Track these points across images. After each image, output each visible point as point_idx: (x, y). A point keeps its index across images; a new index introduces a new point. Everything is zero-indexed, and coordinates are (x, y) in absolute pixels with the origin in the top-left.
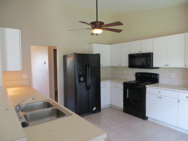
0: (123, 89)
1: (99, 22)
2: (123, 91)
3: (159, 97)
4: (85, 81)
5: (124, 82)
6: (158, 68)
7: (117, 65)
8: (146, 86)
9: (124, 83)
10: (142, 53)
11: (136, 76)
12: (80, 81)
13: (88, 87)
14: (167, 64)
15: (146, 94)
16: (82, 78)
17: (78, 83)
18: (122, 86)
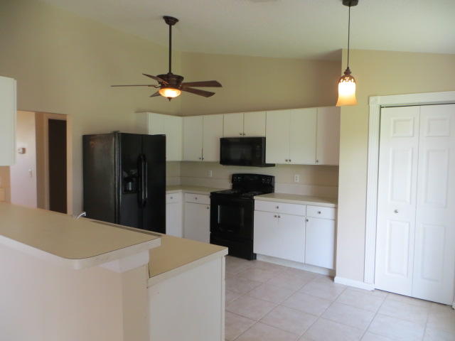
0: (209, 207)
1: (175, 76)
2: (209, 209)
3: (276, 216)
4: (137, 190)
5: (212, 191)
6: (273, 165)
7: (196, 159)
8: (255, 198)
9: (211, 193)
10: (245, 136)
11: (233, 181)
12: (126, 191)
13: (143, 202)
14: (288, 159)
15: (255, 212)
16: (130, 183)
17: (122, 193)
18: (208, 201)
